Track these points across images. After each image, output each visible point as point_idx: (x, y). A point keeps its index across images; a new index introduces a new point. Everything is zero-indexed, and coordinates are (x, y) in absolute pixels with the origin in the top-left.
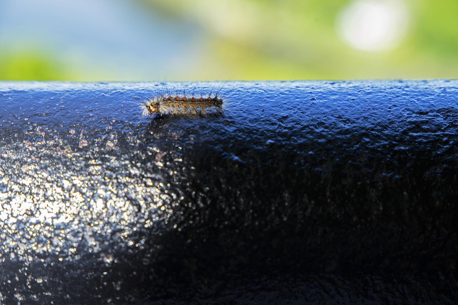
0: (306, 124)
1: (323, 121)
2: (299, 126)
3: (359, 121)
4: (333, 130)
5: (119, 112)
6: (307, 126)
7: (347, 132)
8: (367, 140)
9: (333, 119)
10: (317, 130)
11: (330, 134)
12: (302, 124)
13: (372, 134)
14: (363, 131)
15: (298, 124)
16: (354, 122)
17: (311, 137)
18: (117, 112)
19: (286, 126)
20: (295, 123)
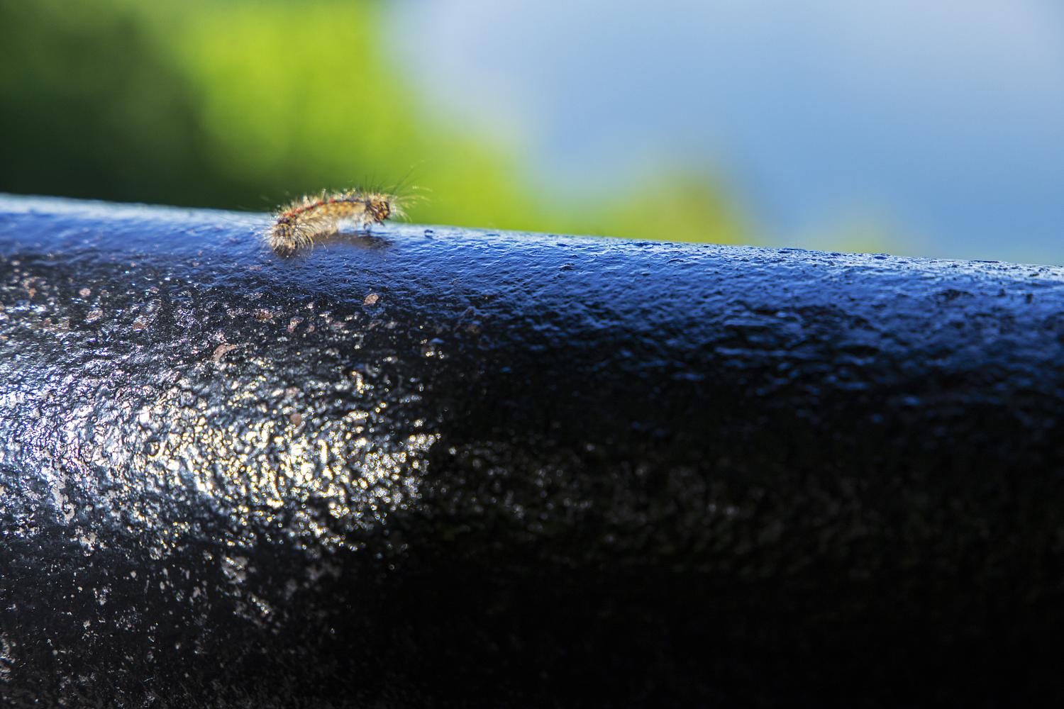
0: (521, 314)
1: (557, 311)
2: (506, 316)
3: (629, 317)
4: (570, 330)
5: (186, 264)
6: (523, 318)
7: (595, 334)
8: (627, 354)
9: (581, 308)
10: (537, 328)
11: (558, 337)
12: (514, 312)
13: (642, 344)
14: (628, 336)
15: (505, 312)
16: (618, 318)
17: (519, 339)
18: (183, 264)
19: (481, 314)
20: (501, 310)
